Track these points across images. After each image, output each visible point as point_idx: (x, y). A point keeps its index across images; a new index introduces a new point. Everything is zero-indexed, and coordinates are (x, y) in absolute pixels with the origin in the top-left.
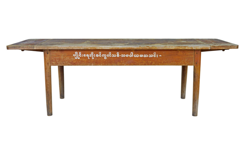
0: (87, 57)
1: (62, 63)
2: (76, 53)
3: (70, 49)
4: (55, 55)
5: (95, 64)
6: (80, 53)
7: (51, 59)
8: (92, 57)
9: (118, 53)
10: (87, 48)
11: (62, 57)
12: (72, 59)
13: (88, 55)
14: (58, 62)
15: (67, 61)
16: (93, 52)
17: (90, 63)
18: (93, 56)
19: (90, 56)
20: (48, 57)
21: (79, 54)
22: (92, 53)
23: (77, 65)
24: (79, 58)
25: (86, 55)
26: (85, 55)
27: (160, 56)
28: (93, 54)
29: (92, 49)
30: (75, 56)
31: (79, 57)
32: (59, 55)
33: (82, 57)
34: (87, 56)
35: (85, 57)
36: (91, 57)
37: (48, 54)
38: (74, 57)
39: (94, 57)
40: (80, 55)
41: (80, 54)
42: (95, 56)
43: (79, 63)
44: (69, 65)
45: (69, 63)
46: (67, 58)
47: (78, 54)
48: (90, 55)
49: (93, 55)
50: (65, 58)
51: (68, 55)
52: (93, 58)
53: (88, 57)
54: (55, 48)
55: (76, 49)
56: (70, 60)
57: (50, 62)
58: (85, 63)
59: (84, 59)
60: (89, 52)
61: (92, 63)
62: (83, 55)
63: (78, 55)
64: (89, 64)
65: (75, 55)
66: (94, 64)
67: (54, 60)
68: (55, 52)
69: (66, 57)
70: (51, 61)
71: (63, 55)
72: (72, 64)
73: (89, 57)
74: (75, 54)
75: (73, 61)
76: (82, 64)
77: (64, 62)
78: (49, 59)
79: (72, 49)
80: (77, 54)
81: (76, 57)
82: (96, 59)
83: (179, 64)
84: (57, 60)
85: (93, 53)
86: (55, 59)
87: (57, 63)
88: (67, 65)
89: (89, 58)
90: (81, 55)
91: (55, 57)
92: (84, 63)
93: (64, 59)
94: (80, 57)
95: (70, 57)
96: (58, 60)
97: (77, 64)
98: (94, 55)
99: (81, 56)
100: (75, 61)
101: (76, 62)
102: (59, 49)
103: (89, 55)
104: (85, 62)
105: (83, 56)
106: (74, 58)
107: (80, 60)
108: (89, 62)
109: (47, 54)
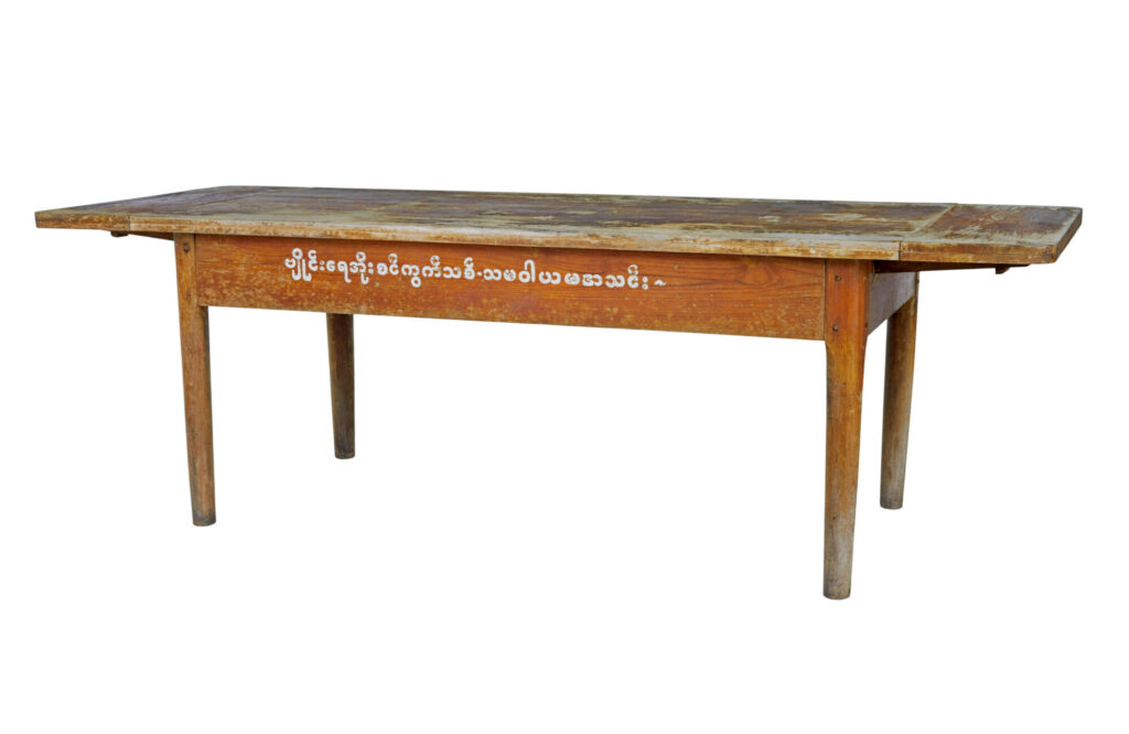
0: (338, 275)
1: (241, 294)
2: (297, 254)
3: (267, 234)
4: (215, 260)
5: (372, 307)
6: (313, 255)
7: (200, 274)
8: (362, 276)
9: (469, 262)
10: (334, 233)
11: (242, 268)
12: (282, 279)
13: (343, 267)
14: (225, 291)
15: (260, 287)
16: (362, 253)
17: (354, 301)
18: (363, 271)
19: (352, 270)
20: (190, 268)
21: (308, 260)
22: (361, 257)
23: (303, 308)
24: (308, 278)
25: (336, 265)
26: (330, 266)
27: (659, 282)
28: (366, 263)
29: (354, 237)
30: (293, 266)
31: (308, 271)
32: (229, 261)
33: (323, 273)
34: (341, 269)
35: (331, 274)
36: (358, 275)
37: (186, 251)
38: (289, 271)
39: (367, 274)
40: (314, 265)
41: (313, 260)
42: (371, 271)
43: (310, 299)
44: (268, 306)
45: (271, 299)
46: (263, 275)
47: (305, 256)
48: (351, 264)
49: (364, 265)
50: (252, 274)
51: (266, 263)
52: (365, 281)
53: (343, 274)
54: (207, 227)
55: (289, 235)
56: (273, 282)
57: (198, 288)
58: (333, 302)
59: (329, 280)
60: (350, 250)
61: (360, 304)
62: (325, 266)
63: (304, 261)
64: (349, 305)
65: (291, 263)
66: (369, 305)
67: (212, 281)
68: (216, 245)
69: (257, 271)
70: (199, 283)
71: (244, 259)
72: (281, 301)
73: (351, 275)
74: (291, 257)
75: (284, 290)
76: (321, 306)
77: (251, 293)
78: (190, 274)
79: (273, 235)
80: (299, 257)
81: (296, 273)
82: (377, 284)
83: (751, 328)
84: (225, 283)
85: (364, 258)
86: (215, 276)
87: (224, 295)
88: (261, 307)
89: (348, 281)
90: (315, 262)
91: (217, 268)
92: (330, 300)
93: (249, 277)
94: (312, 272)
95: (273, 270)
96: (228, 282)
97: (300, 303)
98: (368, 268)
99: (315, 269)
100: (292, 288)
101: (297, 296)
102: (223, 233)
103: (349, 267)
104: (332, 295)
105: (322, 269)
106: (288, 276)
107: (314, 286)
108: (348, 297)
109: (183, 252)
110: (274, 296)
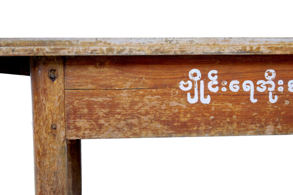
0: (243, 95)
1: (123, 123)
2: (195, 75)
3: (172, 53)
4: (90, 86)
5: (279, 127)
6: (213, 75)
7: (71, 103)
8: (271, 94)
10: (254, 48)
11: (124, 94)
12: (174, 103)
13: (248, 86)
14: (102, 121)
15: (147, 113)
16: (272, 71)
17: (260, 121)
18: (272, 89)
19: (259, 89)
20: (57, 98)
21: (206, 80)
22: (270, 75)
23: (198, 133)
24: (206, 101)
25: (240, 85)
26: (234, 86)
28: (275, 80)
29: (278, 52)
30: (189, 88)
31: (207, 92)
32: (109, 88)
33: (224, 94)
34: (246, 89)
35: (235, 95)
36: (265, 94)
37: (53, 79)
38: (184, 94)
39: (276, 93)
40: (214, 86)
41: (214, 80)
42: (281, 89)
43: (207, 123)
44: (157, 134)
45: (159, 126)
46: (150, 101)
47: (205, 78)
48: (258, 83)
49: (273, 84)
50: (137, 99)
51: (156, 87)
52: (273, 100)
53: (248, 94)
54: (92, 48)
55: (200, 53)
56: (163, 107)
57: (66, 119)
58: (235, 125)
59: (230, 102)
60: (258, 68)
61: (266, 124)
62: (227, 87)
63: (202, 82)
64: (253, 126)
65: (186, 86)
66: (276, 125)
67: (86, 111)
69: (143, 96)
70: (68, 115)
71: (128, 84)
72: (173, 128)
73: (257, 95)
74: (187, 78)
75: (176, 116)
76: (220, 130)
77: (135, 121)
78: (58, 104)
79: (179, 53)
80: (196, 79)
81: (193, 95)
82: (287, 103)
84: (101, 112)
85: (274, 75)
86: (90, 105)
87: (101, 126)
88: (146, 136)
89: (254, 100)
90: (216, 83)
91: (92, 95)
92: (231, 123)
93: (133, 103)
94: (212, 94)
95: (165, 94)
96: (106, 110)
97: (195, 128)
98: (277, 86)
99: (215, 90)
100: (186, 113)
101: (191, 120)
102: (115, 53)
103: (256, 86)
104: (235, 117)
105: (224, 89)
106: (182, 99)
107: (213, 109)
108: (253, 118)
109: (48, 80)
110: (164, 123)
